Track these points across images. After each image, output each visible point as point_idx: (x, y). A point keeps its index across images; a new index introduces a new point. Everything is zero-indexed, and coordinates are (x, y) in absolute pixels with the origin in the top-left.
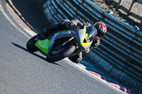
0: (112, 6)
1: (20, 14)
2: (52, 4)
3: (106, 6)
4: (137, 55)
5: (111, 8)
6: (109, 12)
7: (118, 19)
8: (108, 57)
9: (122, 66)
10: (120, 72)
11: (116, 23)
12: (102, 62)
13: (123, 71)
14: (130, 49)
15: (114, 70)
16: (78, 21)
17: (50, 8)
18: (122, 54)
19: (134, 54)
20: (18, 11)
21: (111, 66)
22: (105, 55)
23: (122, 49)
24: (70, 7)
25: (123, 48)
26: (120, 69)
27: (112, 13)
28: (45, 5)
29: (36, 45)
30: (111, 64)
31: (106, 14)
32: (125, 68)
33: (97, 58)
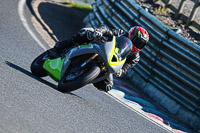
0: (180, 21)
1: (51, 31)
2: (96, 17)
3: (172, 22)
5: (179, 25)
6: (175, 30)
7: (188, 40)
8: (173, 93)
9: (194, 107)
10: (190, 115)
11: (186, 45)
12: (165, 100)
13: (194, 113)
15: (182, 112)
17: (93, 22)
20: (47, 27)
21: (178, 107)
22: (168, 90)
24: (122, 22)
25: (195, 80)
26: (190, 110)
27: (180, 31)
28: (86, 19)
29: (44, 66)
30: (178, 103)
31: (172, 32)
32: (197, 109)
33: (158, 94)
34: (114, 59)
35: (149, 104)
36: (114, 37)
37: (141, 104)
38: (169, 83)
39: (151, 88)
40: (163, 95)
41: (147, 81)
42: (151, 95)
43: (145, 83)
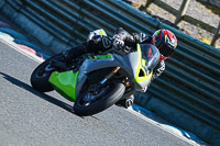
4: (89, 21)
8: (47, 24)
9: (67, 38)
13: (68, 44)
14: (79, 12)
15: (56, 43)
16: (125, 35)
18: (67, 20)
19: (85, 19)
21: (52, 38)
22: (42, 21)
23: (67, 12)
25: (70, 10)
26: (64, 42)
29: (50, 80)
30: (51, 34)
32: (71, 40)
33: (30, 25)
34: (141, 74)
35: (21, 35)
36: (138, 46)
37: (12, 36)
38: (42, 14)
39: (22, 19)
40: (36, 26)
41: (18, 11)
42: (23, 26)
43: (16, 14)
